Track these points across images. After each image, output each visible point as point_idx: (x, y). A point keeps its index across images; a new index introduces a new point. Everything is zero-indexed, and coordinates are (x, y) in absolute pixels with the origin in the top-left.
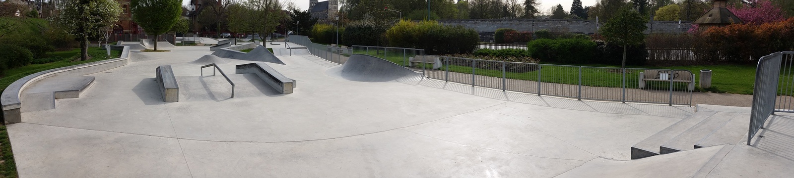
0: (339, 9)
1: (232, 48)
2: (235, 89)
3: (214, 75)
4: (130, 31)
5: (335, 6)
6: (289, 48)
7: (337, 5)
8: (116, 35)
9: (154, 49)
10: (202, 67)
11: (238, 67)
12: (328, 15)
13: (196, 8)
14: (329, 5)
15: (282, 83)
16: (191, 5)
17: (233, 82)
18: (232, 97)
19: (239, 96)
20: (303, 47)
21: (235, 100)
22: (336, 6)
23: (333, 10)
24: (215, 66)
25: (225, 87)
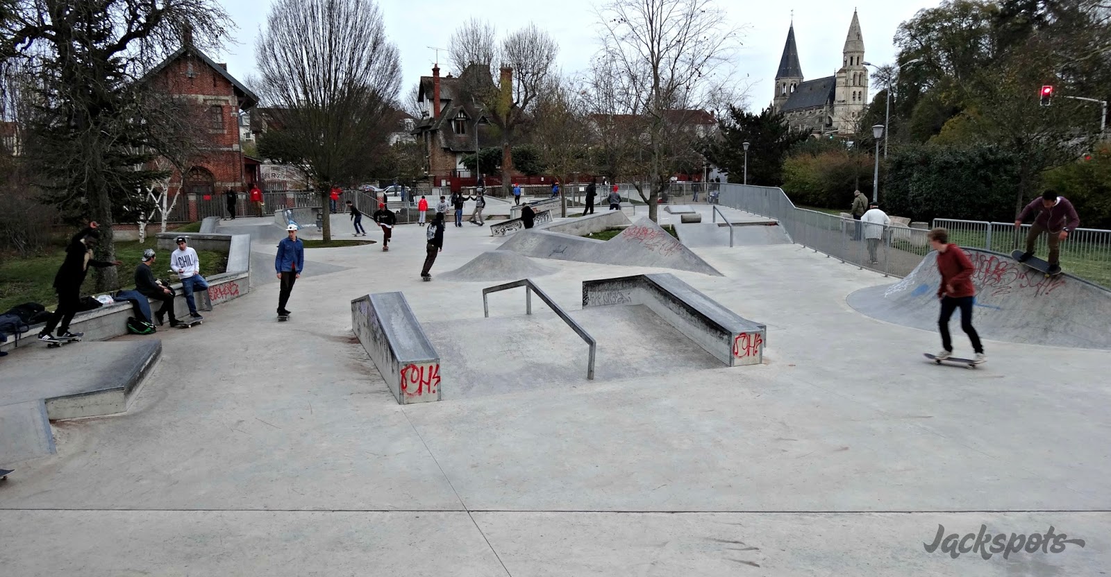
0: (870, 100)
1: (556, 227)
2: (597, 355)
3: (529, 313)
4: (239, 184)
5: (857, 90)
6: (727, 224)
7: (865, 87)
8: (192, 198)
9: (321, 238)
10: (487, 291)
11: (590, 286)
12: (834, 119)
13: (436, 108)
14: (839, 91)
15: (730, 334)
16: (420, 99)
17: (590, 332)
18: (590, 375)
19: (608, 378)
20: (766, 219)
21: (601, 387)
22: (861, 89)
23: (851, 101)
24: (531, 286)
25: (568, 349)
